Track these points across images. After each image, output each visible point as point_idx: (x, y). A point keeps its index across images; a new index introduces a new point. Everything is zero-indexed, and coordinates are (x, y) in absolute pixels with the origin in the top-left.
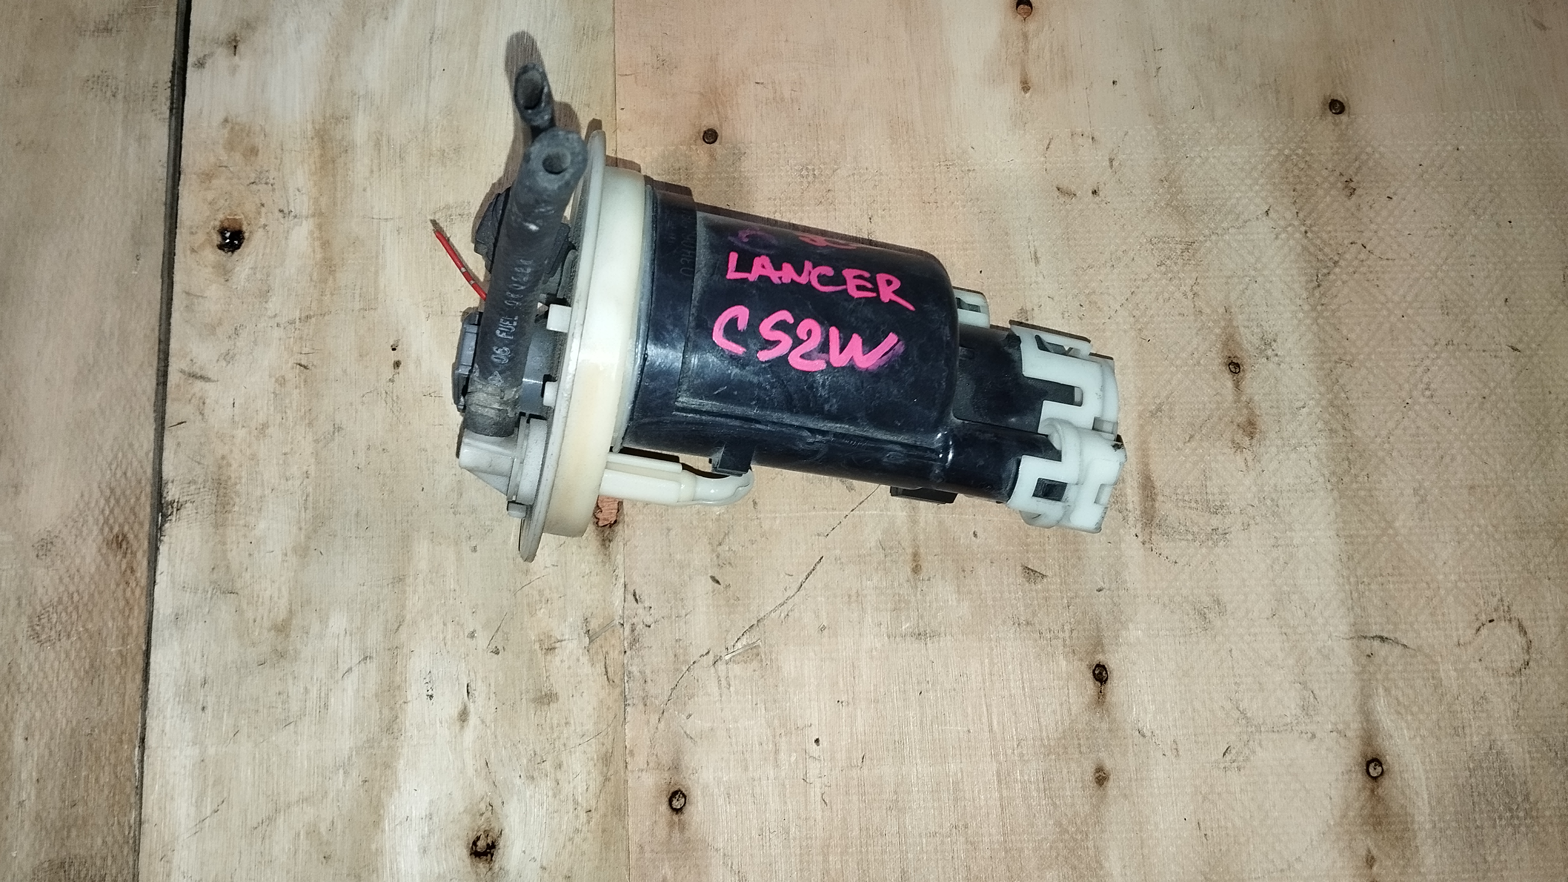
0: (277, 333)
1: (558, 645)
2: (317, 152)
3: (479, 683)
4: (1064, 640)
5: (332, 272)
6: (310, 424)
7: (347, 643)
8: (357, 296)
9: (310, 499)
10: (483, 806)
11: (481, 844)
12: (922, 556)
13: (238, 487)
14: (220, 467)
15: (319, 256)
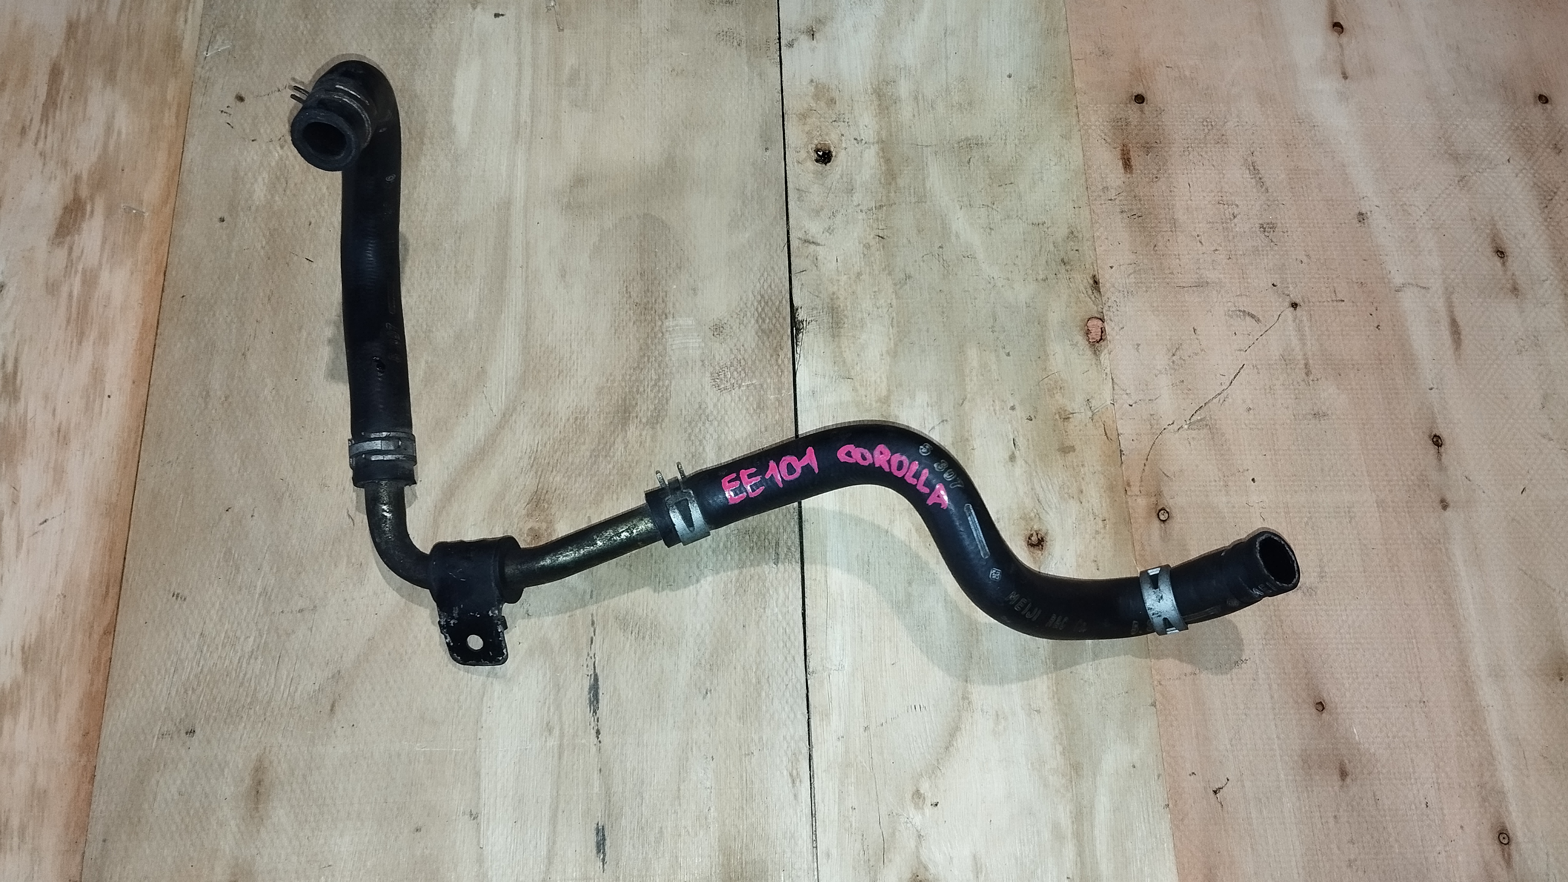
0: (861, 216)
1: (1071, 416)
2: (876, 103)
3: (1021, 439)
4: (1411, 420)
5: (894, 179)
6: (890, 274)
7: (929, 411)
8: (912, 193)
9: (895, 320)
10: (1032, 515)
11: (1034, 538)
12: (1311, 365)
13: (846, 312)
14: (832, 299)
15: (883, 168)
